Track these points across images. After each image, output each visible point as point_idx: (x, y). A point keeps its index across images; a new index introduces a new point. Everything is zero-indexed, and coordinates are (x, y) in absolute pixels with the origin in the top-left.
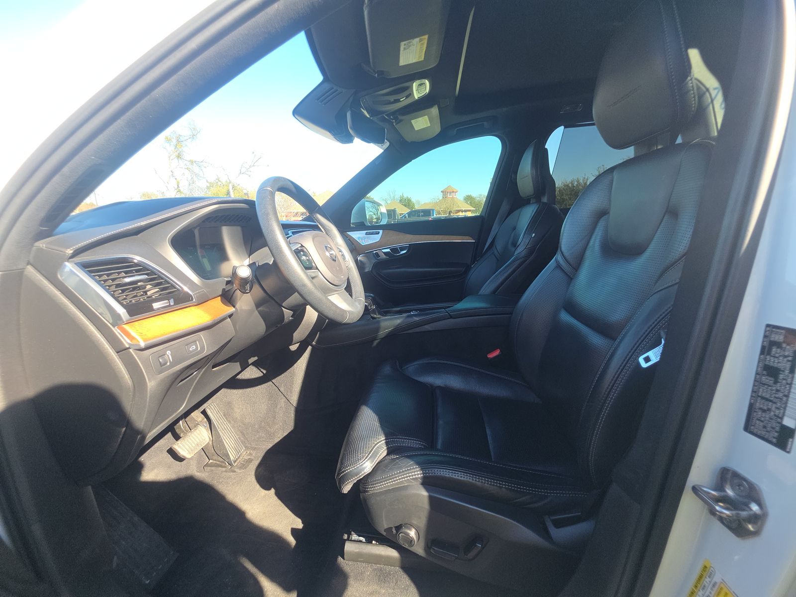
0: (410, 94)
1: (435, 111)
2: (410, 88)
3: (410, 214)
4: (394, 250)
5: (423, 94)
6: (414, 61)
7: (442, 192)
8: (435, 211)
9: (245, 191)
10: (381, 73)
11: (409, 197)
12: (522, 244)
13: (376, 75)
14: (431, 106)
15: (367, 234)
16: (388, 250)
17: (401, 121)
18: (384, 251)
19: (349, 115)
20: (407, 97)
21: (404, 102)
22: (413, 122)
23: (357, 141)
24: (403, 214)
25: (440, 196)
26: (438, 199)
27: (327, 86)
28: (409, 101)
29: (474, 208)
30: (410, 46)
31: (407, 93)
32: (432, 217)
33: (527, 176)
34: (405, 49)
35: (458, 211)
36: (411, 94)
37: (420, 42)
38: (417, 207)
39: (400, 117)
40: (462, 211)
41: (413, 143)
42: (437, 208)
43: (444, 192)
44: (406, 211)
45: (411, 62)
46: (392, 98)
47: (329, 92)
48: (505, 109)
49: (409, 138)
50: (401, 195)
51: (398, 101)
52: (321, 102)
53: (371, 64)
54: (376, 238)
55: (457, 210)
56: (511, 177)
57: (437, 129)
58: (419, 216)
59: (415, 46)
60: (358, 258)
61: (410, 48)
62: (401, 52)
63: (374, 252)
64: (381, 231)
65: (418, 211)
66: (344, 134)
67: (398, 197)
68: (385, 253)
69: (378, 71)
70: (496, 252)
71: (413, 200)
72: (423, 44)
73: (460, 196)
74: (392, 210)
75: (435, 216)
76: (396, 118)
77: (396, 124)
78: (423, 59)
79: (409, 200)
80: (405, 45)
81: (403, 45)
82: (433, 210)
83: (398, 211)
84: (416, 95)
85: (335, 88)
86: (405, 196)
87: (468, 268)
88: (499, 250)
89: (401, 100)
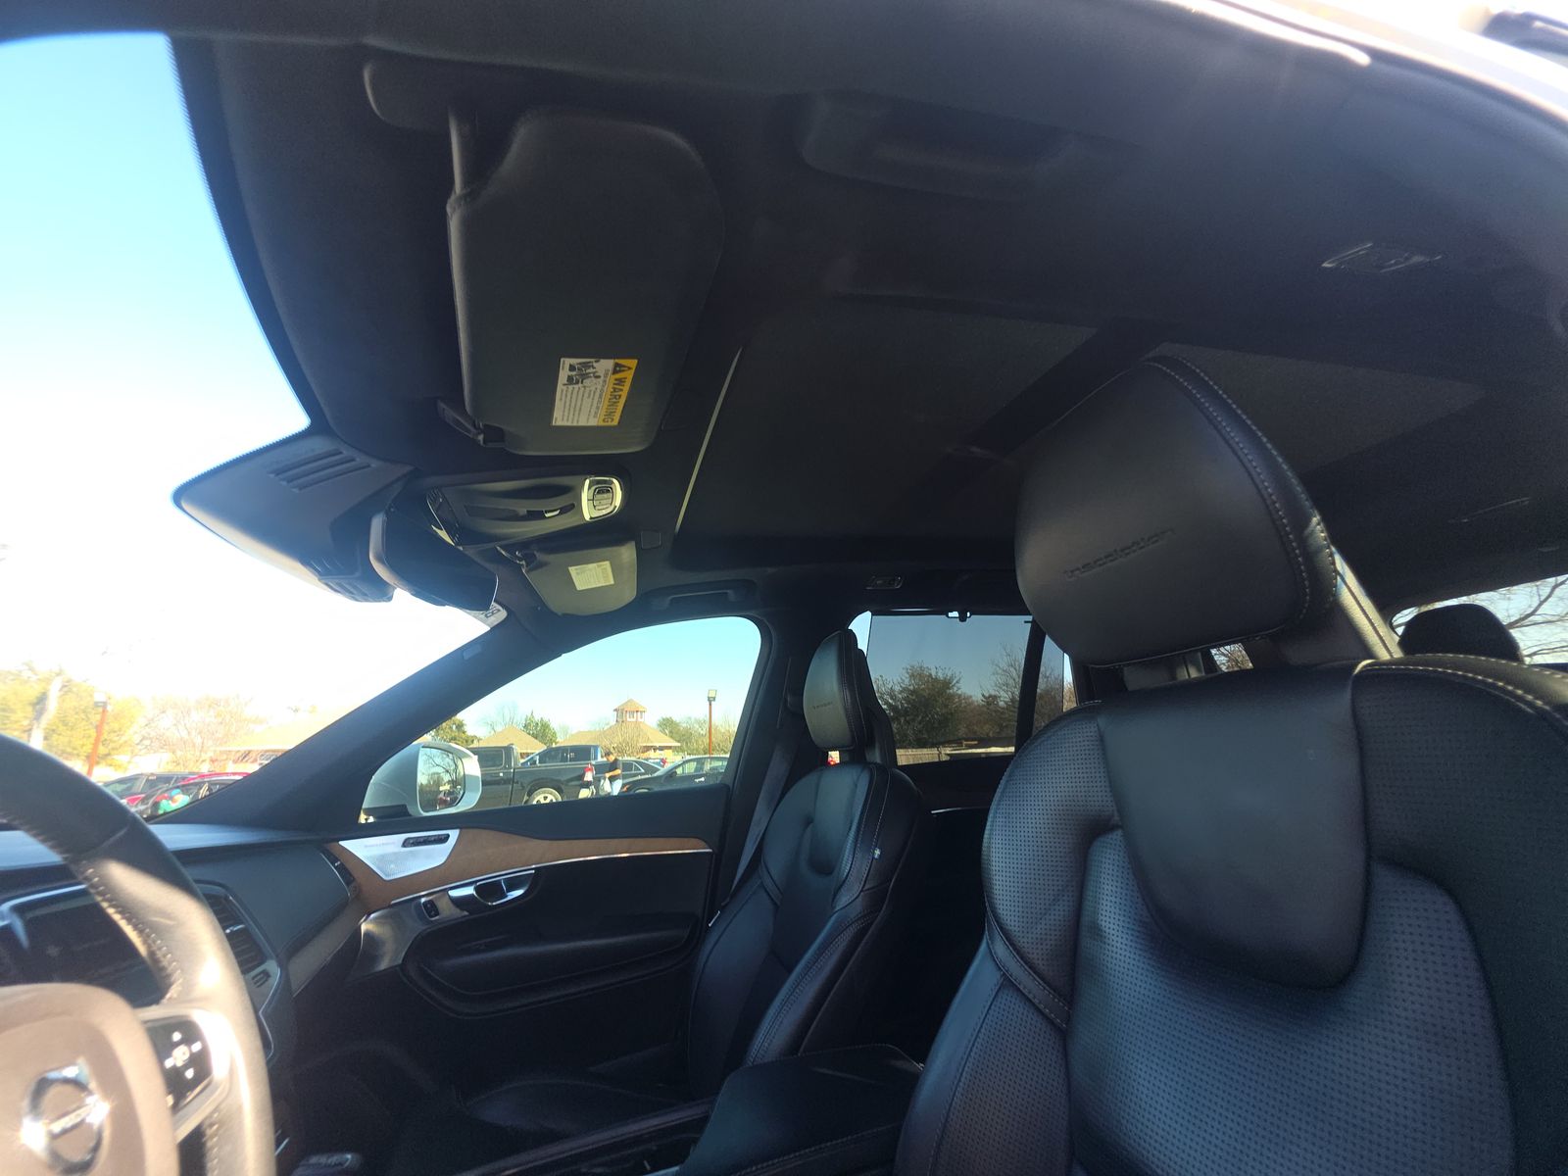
0: (572, 506)
1: (628, 553)
2: (574, 491)
3: (544, 756)
4: (489, 890)
5: (604, 512)
6: (593, 422)
7: (616, 710)
8: (599, 749)
9: (99, 697)
10: (495, 434)
11: (546, 719)
12: (851, 879)
13: (481, 438)
14: (619, 541)
15: (405, 844)
16: (470, 891)
17: (541, 565)
18: (454, 893)
19: (377, 524)
20: (564, 510)
21: (554, 521)
22: (573, 570)
23: (402, 596)
24: (528, 755)
25: (612, 718)
26: (608, 724)
27: (320, 445)
28: (567, 522)
29: (679, 741)
30: (584, 376)
31: (563, 501)
32: (593, 762)
33: (829, 704)
34: (570, 380)
35: (648, 749)
36: (574, 507)
37: (615, 372)
38: (562, 741)
39: (540, 556)
40: (655, 749)
41: (566, 616)
42: (606, 742)
43: (620, 712)
44: (537, 748)
45: (583, 423)
46: (523, 507)
47: (325, 461)
48: (770, 570)
49: (557, 603)
50: (529, 716)
51: (539, 515)
52: (289, 482)
53: (468, 408)
54: (433, 857)
55: (645, 747)
56: (786, 700)
57: (629, 594)
58: (564, 759)
59: (601, 380)
60: (364, 927)
61: (587, 382)
62: (560, 387)
63: (423, 900)
64: (454, 834)
65: (564, 750)
66: (357, 574)
67: (520, 720)
68: (459, 902)
69: (485, 426)
70: (768, 882)
71: (554, 725)
72: (620, 382)
73: (651, 720)
74: (504, 748)
75: (600, 759)
76: (530, 559)
77: (527, 572)
78: (615, 423)
79: (545, 726)
80: (572, 368)
81: (567, 367)
82: (596, 747)
83: (518, 750)
84: (588, 512)
85: (347, 452)
86: (537, 718)
87: (698, 933)
88: (775, 878)
89: (547, 515)
